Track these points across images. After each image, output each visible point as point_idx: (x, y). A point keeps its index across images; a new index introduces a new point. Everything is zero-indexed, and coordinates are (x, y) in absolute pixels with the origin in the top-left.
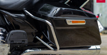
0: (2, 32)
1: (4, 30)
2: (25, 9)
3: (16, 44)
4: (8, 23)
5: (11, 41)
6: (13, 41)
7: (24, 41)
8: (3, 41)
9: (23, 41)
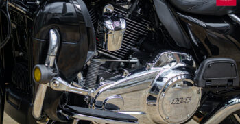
0: (185, 61)
1: (190, 58)
2: (230, 12)
3: (216, 87)
4: (195, 41)
5: (207, 81)
6: (210, 81)
7: (232, 80)
8: (189, 80)
9: (229, 80)
